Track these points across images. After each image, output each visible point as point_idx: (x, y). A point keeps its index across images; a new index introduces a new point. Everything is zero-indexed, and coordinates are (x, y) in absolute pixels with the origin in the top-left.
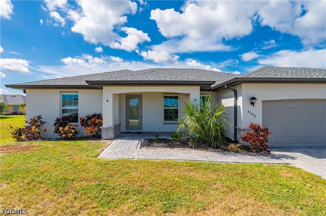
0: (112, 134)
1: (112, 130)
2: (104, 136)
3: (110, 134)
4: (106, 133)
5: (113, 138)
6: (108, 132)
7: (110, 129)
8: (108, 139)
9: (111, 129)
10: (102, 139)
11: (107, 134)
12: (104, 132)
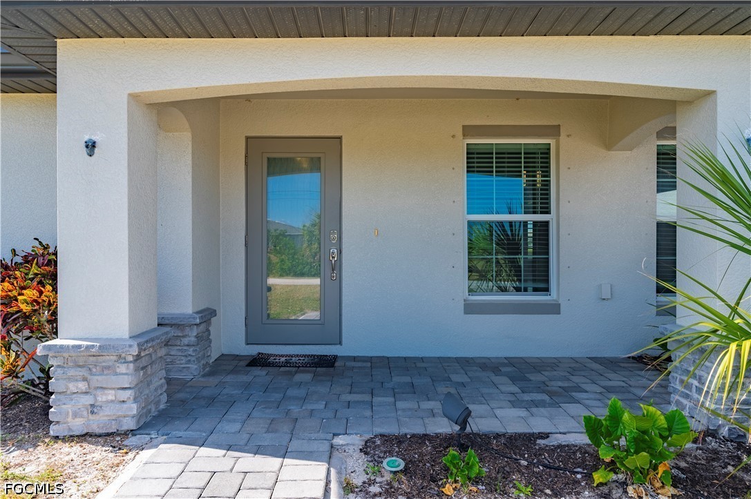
0: (128, 393)
1: (122, 368)
2: (68, 408)
3: (110, 395)
4: (82, 386)
5: (130, 424)
6: (97, 380)
7: (110, 359)
8: (98, 431)
9: (121, 359)
10: (54, 430)
11: (88, 400)
12: (70, 379)
